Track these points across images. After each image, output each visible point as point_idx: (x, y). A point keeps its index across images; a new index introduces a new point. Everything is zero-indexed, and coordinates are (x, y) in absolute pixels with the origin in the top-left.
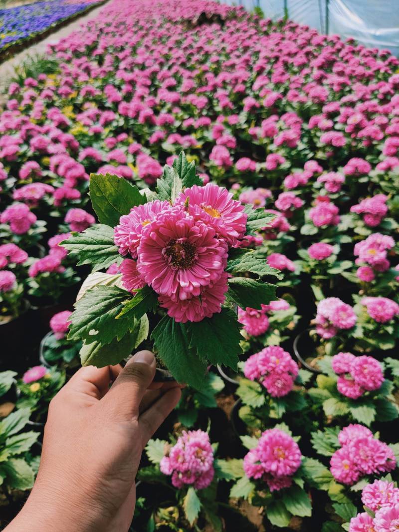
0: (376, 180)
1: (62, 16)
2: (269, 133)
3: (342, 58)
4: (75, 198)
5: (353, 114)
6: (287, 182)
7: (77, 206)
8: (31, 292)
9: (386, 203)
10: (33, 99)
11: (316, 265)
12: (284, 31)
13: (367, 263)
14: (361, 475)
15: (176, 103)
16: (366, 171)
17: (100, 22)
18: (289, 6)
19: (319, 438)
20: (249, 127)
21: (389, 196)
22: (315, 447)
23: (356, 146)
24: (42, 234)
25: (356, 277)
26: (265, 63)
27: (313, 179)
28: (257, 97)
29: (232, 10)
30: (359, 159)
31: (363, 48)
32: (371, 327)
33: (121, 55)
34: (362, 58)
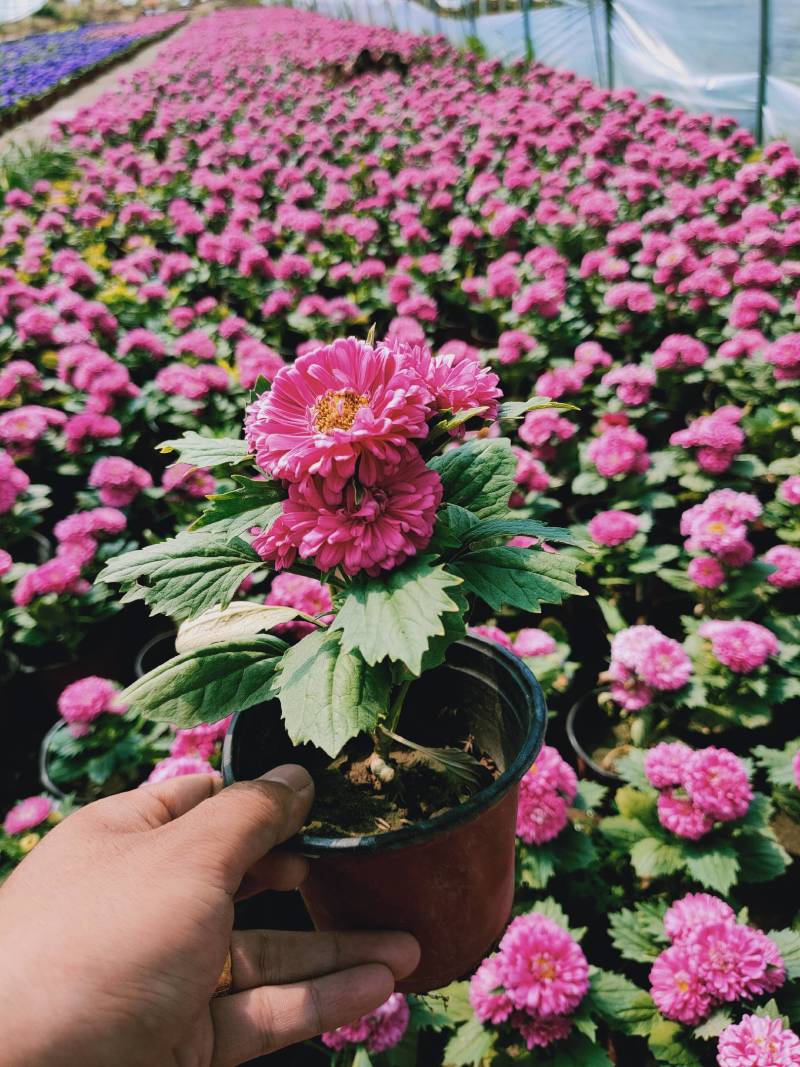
0: (718, 376)
1: (82, 64)
2: (503, 289)
3: (643, 133)
4: (111, 436)
5: (669, 245)
6: (541, 385)
7: (113, 452)
8: (19, 637)
9: (739, 424)
10: (23, 231)
11: (606, 557)
12: (526, 84)
13: (708, 550)
14: (715, 1004)
15: (315, 233)
16: (697, 359)
17: (159, 73)
18: (534, 35)
19: (626, 926)
20: (463, 277)
21: (747, 410)
22: (617, 944)
23: (676, 311)
24: (42, 512)
25: (688, 580)
26: (491, 149)
27: (594, 379)
28: (476, 217)
29: (421, 44)
30: (684, 336)
31: (681, 113)
32: (721, 682)
33: (201, 139)
34: (681, 133)
